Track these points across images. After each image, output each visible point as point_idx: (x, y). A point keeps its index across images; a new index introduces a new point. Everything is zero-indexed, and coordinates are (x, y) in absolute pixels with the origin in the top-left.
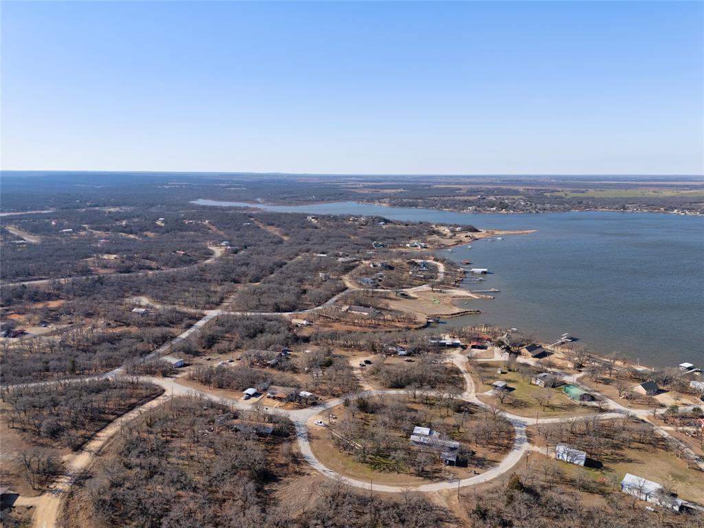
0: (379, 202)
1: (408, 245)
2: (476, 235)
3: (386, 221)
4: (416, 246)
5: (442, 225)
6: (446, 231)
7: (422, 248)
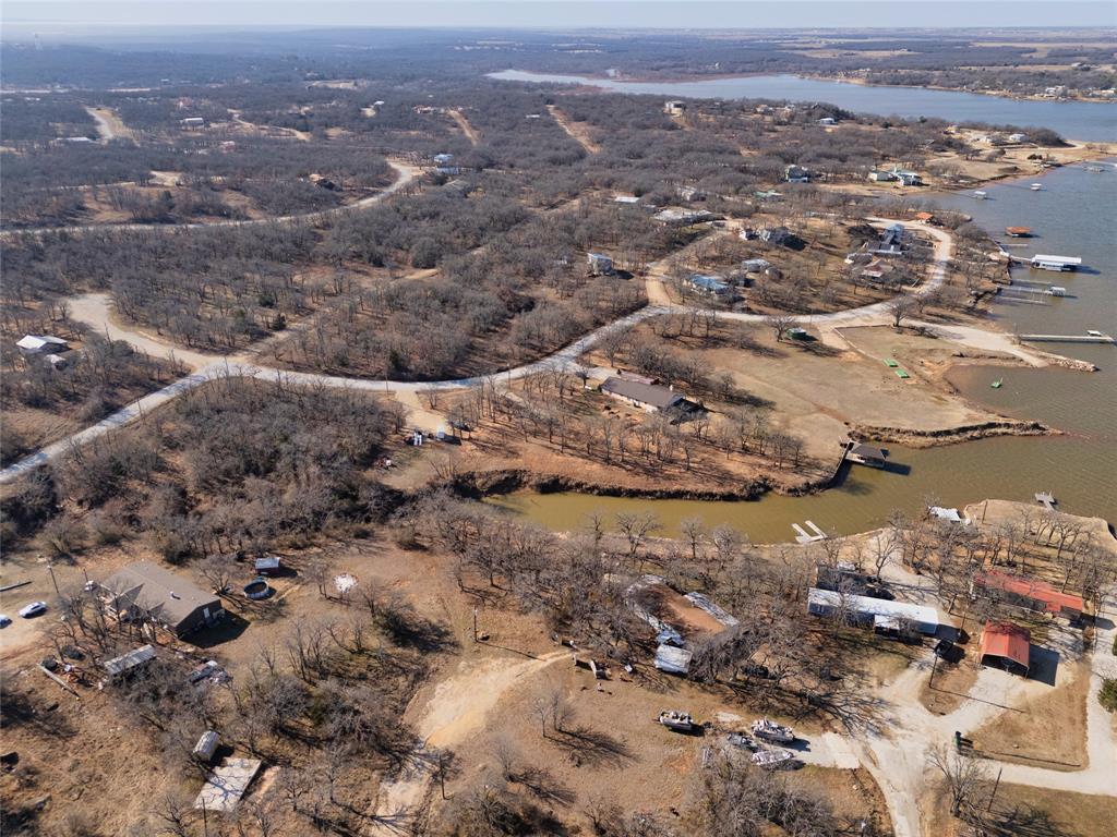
0: (847, 75)
1: (874, 176)
2: (1059, 155)
3: (840, 116)
4: (895, 179)
5: (975, 127)
6: (981, 141)
7: (907, 184)
